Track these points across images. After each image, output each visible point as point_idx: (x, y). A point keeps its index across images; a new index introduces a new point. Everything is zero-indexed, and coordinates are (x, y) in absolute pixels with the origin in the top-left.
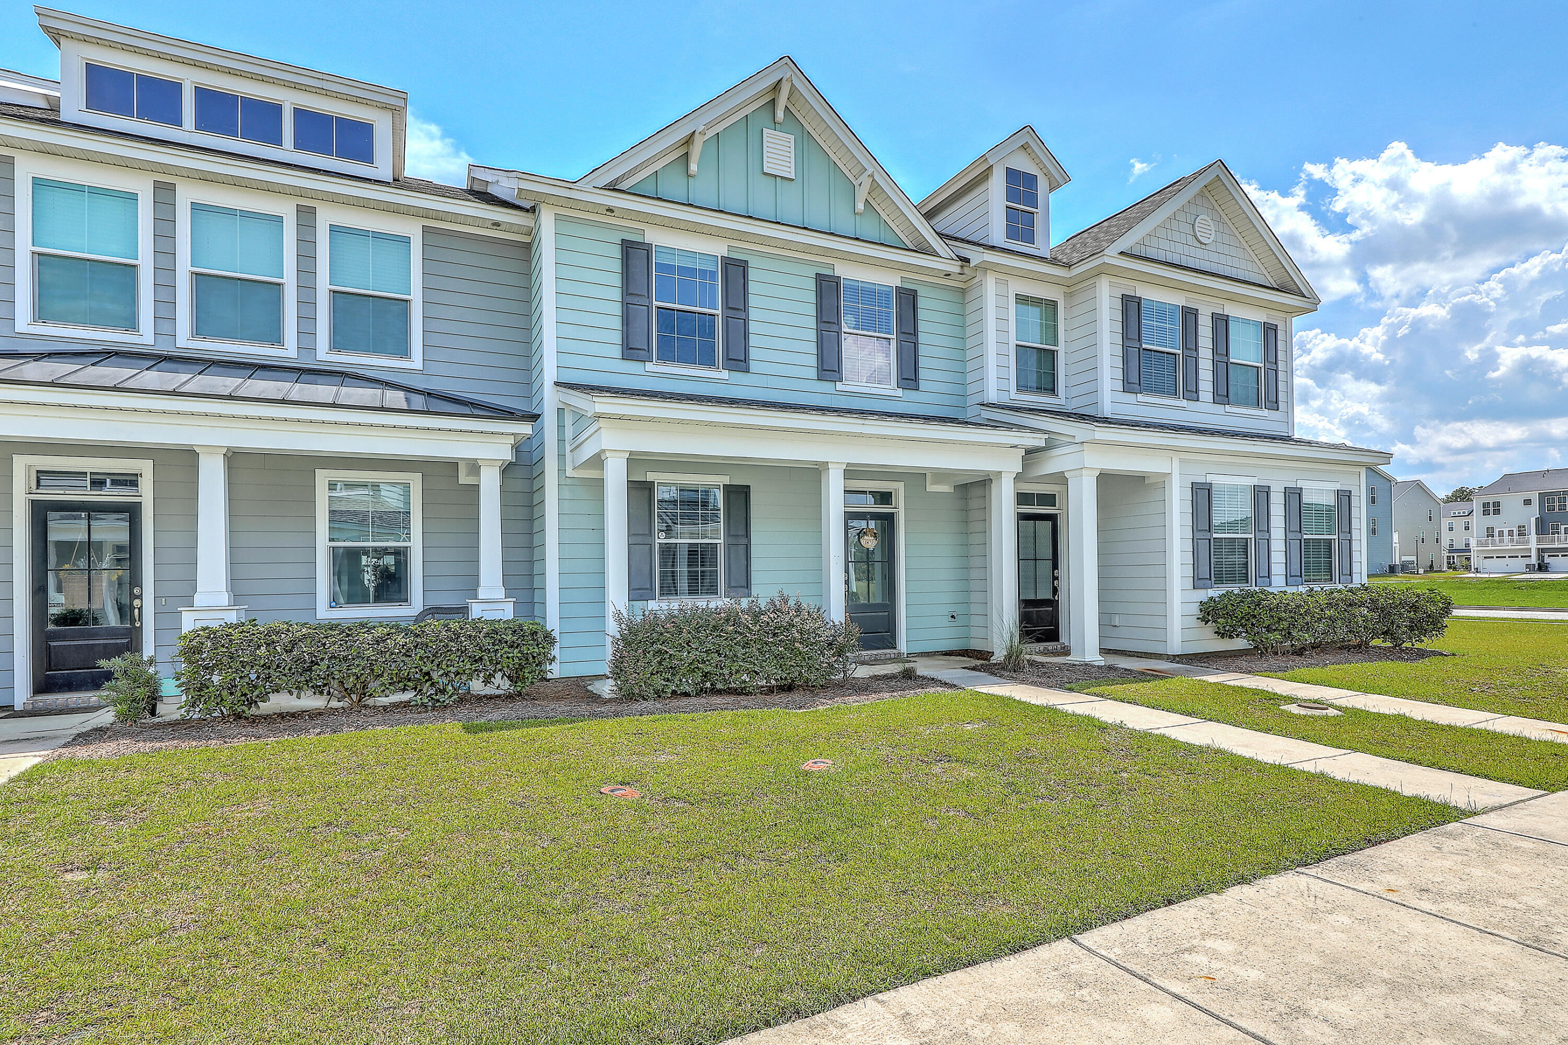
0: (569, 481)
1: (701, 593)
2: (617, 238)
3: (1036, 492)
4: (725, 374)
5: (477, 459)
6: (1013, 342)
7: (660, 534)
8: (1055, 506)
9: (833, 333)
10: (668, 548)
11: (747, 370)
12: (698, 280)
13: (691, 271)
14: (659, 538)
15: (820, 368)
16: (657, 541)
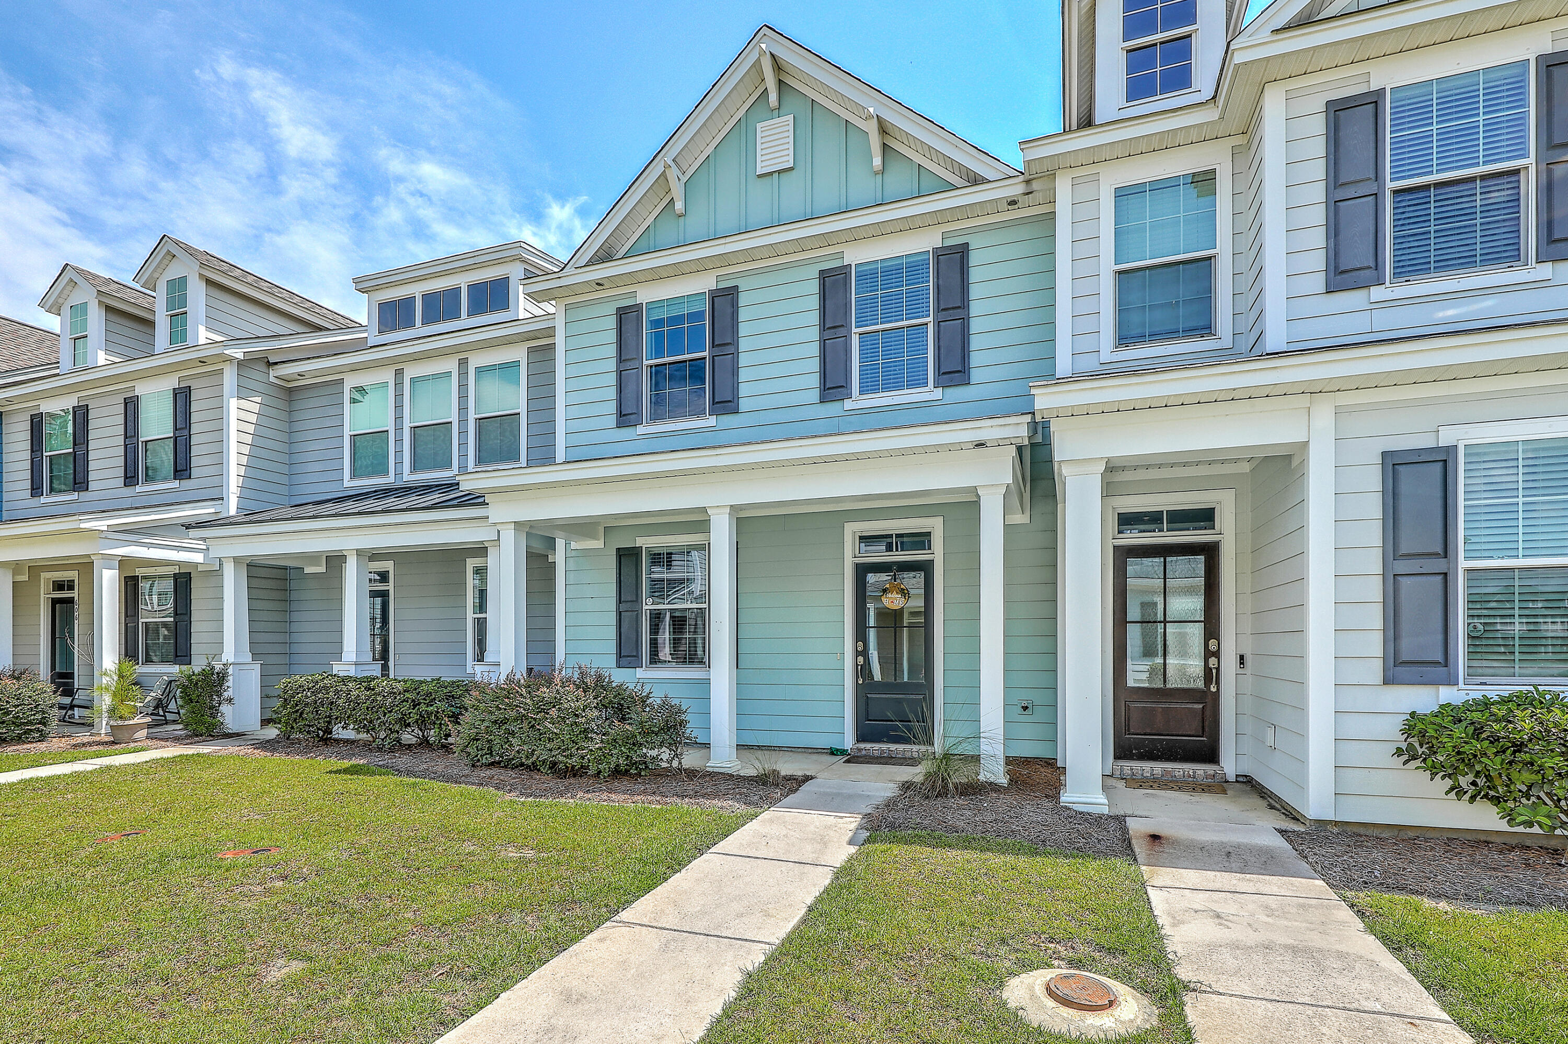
0: (574, 553)
1: (689, 662)
2: (611, 309)
3: (1165, 509)
4: (712, 421)
5: (483, 541)
6: (1108, 266)
7: (647, 600)
8: (1214, 529)
9: (841, 339)
10: (657, 614)
11: (736, 411)
12: (686, 325)
13: (678, 319)
14: (646, 604)
15: (822, 387)
16: (645, 607)
